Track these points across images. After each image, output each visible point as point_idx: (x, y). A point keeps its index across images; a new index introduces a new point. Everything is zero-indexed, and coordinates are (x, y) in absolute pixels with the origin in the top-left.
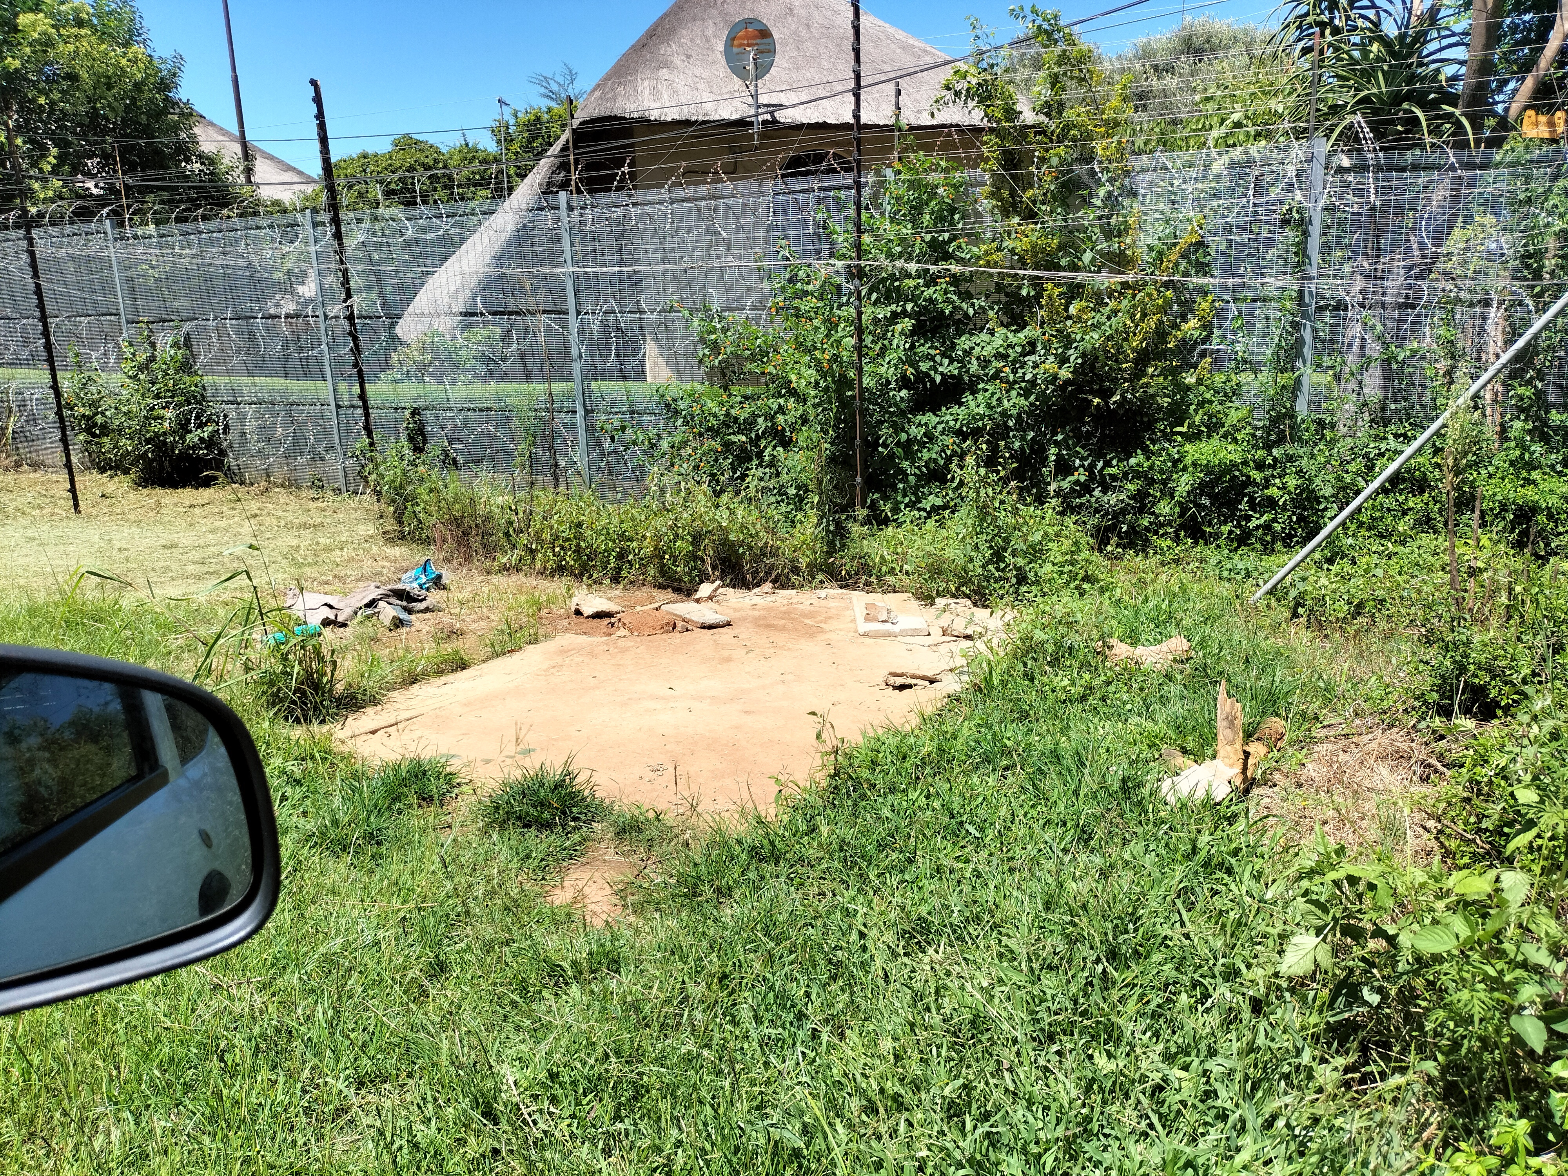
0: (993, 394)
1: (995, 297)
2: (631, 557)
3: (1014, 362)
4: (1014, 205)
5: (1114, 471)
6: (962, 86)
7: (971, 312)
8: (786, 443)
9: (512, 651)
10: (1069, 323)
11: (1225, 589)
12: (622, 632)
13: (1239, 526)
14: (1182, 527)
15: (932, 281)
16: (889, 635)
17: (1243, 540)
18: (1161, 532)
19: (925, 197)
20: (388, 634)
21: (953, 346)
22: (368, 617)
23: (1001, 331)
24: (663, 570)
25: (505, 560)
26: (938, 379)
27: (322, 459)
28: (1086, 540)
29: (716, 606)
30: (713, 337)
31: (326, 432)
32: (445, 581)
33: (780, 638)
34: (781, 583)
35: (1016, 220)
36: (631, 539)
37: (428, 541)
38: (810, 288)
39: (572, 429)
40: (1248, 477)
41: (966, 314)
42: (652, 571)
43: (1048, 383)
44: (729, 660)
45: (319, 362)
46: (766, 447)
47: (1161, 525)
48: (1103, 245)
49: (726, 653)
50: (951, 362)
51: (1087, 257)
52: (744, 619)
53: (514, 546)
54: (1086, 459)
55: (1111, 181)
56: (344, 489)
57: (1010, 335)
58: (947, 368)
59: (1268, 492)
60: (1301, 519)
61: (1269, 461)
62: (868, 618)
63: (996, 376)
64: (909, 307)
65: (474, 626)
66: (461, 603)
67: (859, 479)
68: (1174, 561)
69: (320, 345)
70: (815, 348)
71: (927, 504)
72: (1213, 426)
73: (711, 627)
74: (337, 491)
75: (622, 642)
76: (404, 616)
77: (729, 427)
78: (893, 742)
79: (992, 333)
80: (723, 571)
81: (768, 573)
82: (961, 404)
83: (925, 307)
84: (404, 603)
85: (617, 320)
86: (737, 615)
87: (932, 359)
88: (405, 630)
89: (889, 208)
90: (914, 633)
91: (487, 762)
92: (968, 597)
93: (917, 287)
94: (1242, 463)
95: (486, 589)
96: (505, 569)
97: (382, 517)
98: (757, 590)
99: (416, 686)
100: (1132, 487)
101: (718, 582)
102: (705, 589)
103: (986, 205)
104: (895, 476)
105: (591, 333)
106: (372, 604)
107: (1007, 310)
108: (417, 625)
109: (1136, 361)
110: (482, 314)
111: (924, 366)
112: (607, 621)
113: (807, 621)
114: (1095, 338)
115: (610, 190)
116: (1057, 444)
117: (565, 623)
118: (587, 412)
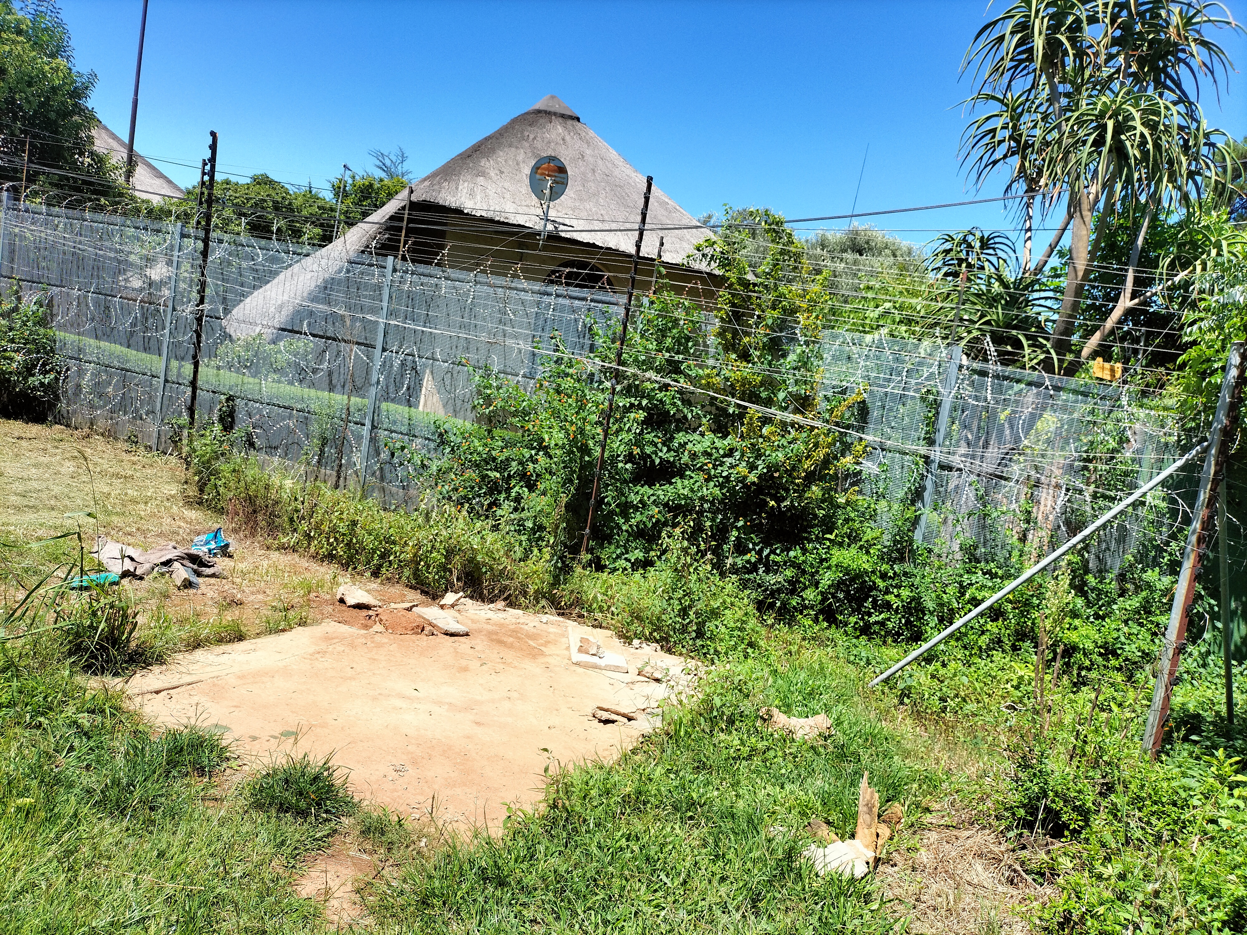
0: (697, 482)
1: (708, 409)
2: (392, 558)
3: (716, 460)
4: (733, 345)
5: (778, 559)
6: (709, 251)
7: (689, 416)
8: (531, 487)
9: (283, 630)
10: (761, 440)
11: (851, 671)
12: (378, 627)
13: (862, 619)
14: (821, 611)
15: (665, 387)
16: (595, 667)
17: (865, 630)
18: (805, 612)
19: (670, 325)
20: (176, 591)
21: (672, 439)
22: (163, 574)
23: (710, 435)
24: (416, 574)
25: (285, 540)
26: (657, 461)
27: (141, 419)
28: (752, 610)
29: (457, 614)
30: (489, 392)
31: (152, 399)
32: (230, 549)
33: (509, 655)
34: (512, 603)
35: (734, 356)
36: (394, 543)
37: (221, 511)
38: (571, 371)
39: (359, 438)
40: (874, 583)
41: (685, 417)
42: (407, 572)
43: (738, 481)
44: (465, 669)
46: (514, 486)
47: (806, 607)
48: (792, 389)
49: (464, 663)
50: (669, 450)
51: (781, 395)
52: (480, 631)
53: (295, 530)
54: (758, 545)
55: (807, 344)
56: (154, 448)
57: (716, 440)
58: (664, 454)
59: (888, 597)
60: (908, 622)
61: (891, 574)
62: (581, 650)
63: (700, 469)
64: (644, 402)
65: (252, 598)
66: (243, 574)
67: (587, 531)
68: (813, 638)
71: (632, 557)
72: (854, 537)
73: (452, 635)
74: (148, 448)
75: (378, 638)
76: (194, 579)
77: (487, 463)
78: (598, 775)
79: (703, 435)
80: (465, 583)
81: (501, 592)
82: (671, 483)
83: (656, 405)
84: (195, 567)
85: (414, 362)
86: (475, 626)
87: (655, 445)
88: (192, 591)
89: (641, 326)
90: (616, 669)
91: (254, 739)
92: (657, 641)
93: (653, 389)
94: (873, 572)
95: (265, 563)
96: (282, 548)
97: (186, 482)
98: (491, 606)
99: (199, 653)
100: (789, 573)
101: (461, 594)
102: (450, 598)
103: (712, 340)
104: (612, 530)
105: (392, 366)
106: (168, 563)
107: (716, 420)
108: (203, 588)
109: (804, 479)
110: (305, 334)
111: (649, 450)
112: (365, 613)
113: (531, 643)
114: (779, 456)
115: (430, 263)
116: (738, 529)
117: (330, 609)
118: (373, 427)
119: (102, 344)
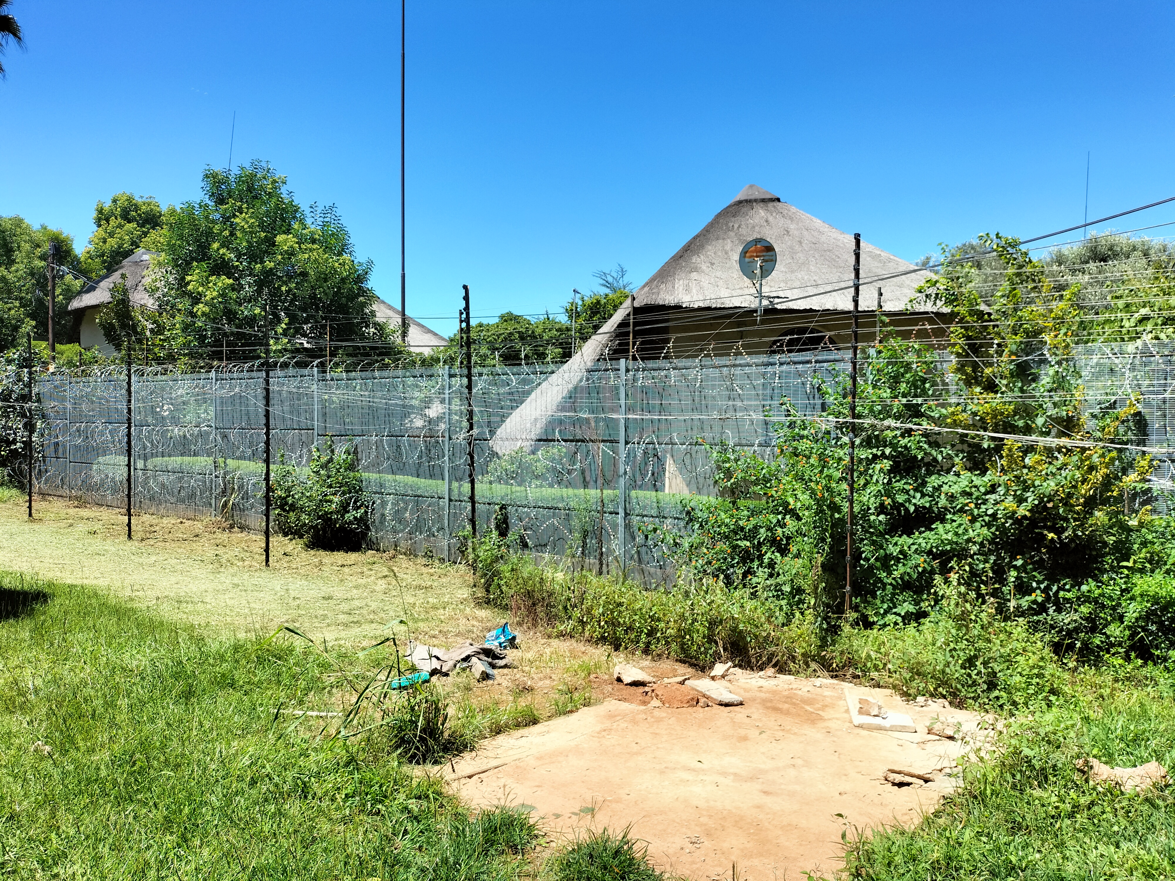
0: (960, 525)
1: (959, 447)
2: (659, 635)
3: (977, 498)
4: (976, 379)
5: (1069, 595)
6: (932, 291)
7: (940, 458)
8: (784, 551)
9: (571, 712)
10: (1025, 471)
12: (655, 703)
14: (1132, 648)
15: (909, 432)
16: (880, 728)
18: (1113, 651)
19: (902, 370)
20: (476, 683)
21: (924, 484)
22: (464, 669)
23: (966, 474)
24: (683, 648)
25: (562, 628)
26: (912, 509)
27: (434, 536)
28: (1047, 652)
29: (728, 684)
30: (727, 465)
31: (440, 518)
32: (517, 641)
33: (787, 722)
34: (782, 669)
35: (978, 389)
36: (659, 620)
37: (506, 608)
38: (805, 433)
39: (615, 526)
41: (935, 460)
42: (674, 647)
43: (1007, 517)
44: (745, 739)
45: (442, 469)
46: (766, 552)
47: (1112, 645)
48: (1052, 412)
49: (742, 732)
50: (923, 495)
51: (1040, 421)
52: (754, 700)
53: (570, 618)
54: (1041, 582)
55: (1059, 363)
56: (446, 559)
57: (974, 478)
58: (918, 500)
62: (861, 711)
63: (962, 510)
64: (888, 451)
65: (540, 684)
66: (531, 662)
67: (848, 588)
68: (1128, 679)
70: (811, 481)
71: (901, 610)
72: (1156, 562)
73: (727, 705)
74: (442, 560)
75: (657, 713)
77: (736, 534)
78: (900, 840)
79: (958, 475)
80: (732, 653)
81: (770, 660)
82: (932, 530)
83: (901, 452)
84: (490, 660)
85: (655, 449)
86: (747, 695)
87: (907, 492)
88: (490, 682)
89: (871, 377)
90: (902, 729)
91: (557, 816)
92: (944, 697)
93: (895, 437)
95: (548, 651)
96: (561, 635)
97: (475, 586)
98: (761, 673)
99: (501, 738)
100: (1085, 609)
101: (730, 664)
102: (719, 669)
103: (951, 377)
104: (874, 585)
105: (635, 457)
106: (467, 659)
107: (970, 457)
108: (499, 679)
109: (1084, 505)
110: (558, 440)
111: (900, 498)
112: (641, 689)
113: (808, 708)
114: (1050, 486)
115: (658, 358)
116: (1015, 567)
117: (609, 688)
118: (627, 514)
119: (399, 478)
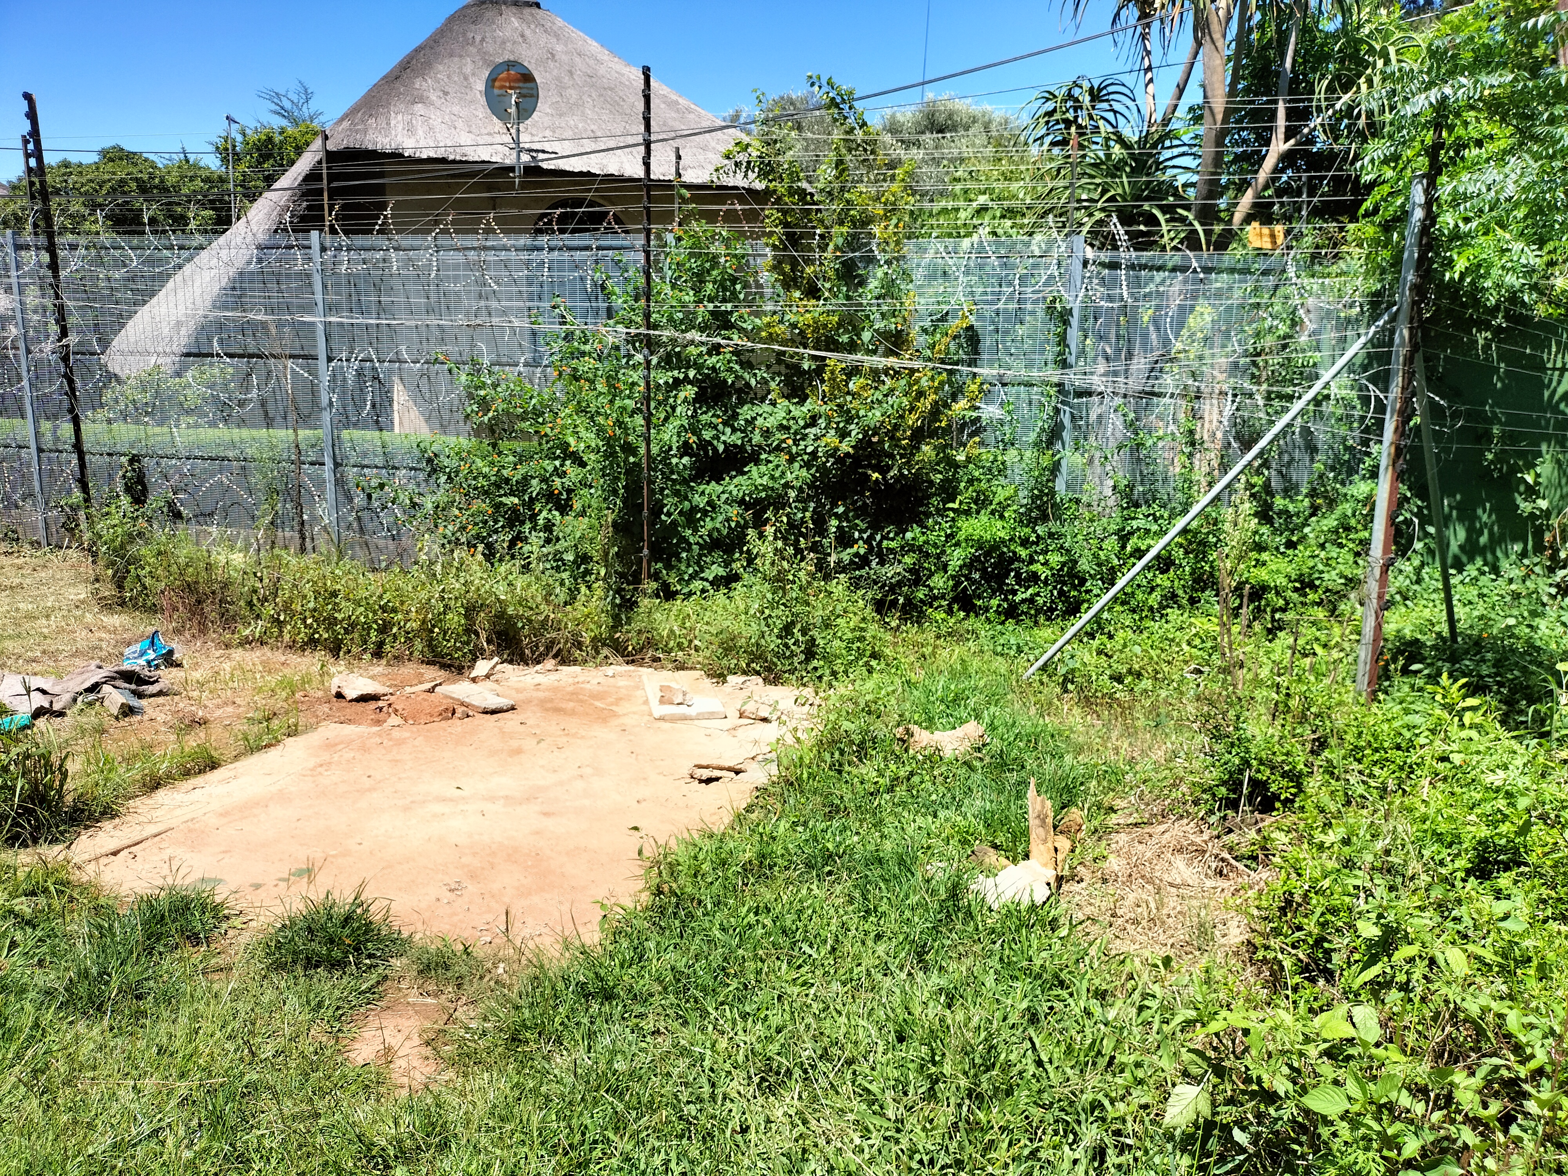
0: (778, 466)
1: (776, 368)
2: (395, 630)
3: (795, 433)
4: (795, 280)
5: (893, 545)
6: (742, 157)
7: (753, 382)
8: (564, 508)
9: (269, 746)
10: (849, 398)
11: (1001, 665)
12: (394, 720)
13: (1006, 600)
14: (954, 600)
15: (716, 349)
16: (685, 718)
17: (1011, 613)
18: (936, 604)
19: (707, 265)
20: (113, 722)
21: (735, 416)
22: (90, 704)
23: (783, 403)
24: (431, 644)
25: (247, 632)
26: (721, 448)
27: (17, 507)
28: (869, 612)
29: (495, 686)
30: (482, 393)
31: (25, 478)
32: (176, 656)
33: (572, 724)
34: (564, 659)
35: (797, 294)
36: (394, 610)
37: (153, 610)
38: (587, 348)
39: (320, 483)
40: (1014, 553)
41: (748, 385)
42: (418, 645)
43: (828, 455)
44: (518, 751)
45: (18, 401)
46: (540, 511)
47: (935, 598)
48: (879, 325)
49: (515, 744)
50: (734, 430)
51: (866, 336)
52: (529, 701)
53: (258, 617)
54: (864, 531)
55: (888, 263)
56: (44, 542)
57: (792, 408)
58: (728, 436)
59: (1033, 568)
60: (1061, 593)
61: (1033, 538)
62: (663, 701)
63: (778, 448)
64: (692, 373)
65: (218, 713)
66: (201, 685)
67: (646, 551)
68: (950, 634)
69: (20, 380)
70: (598, 414)
71: (710, 574)
72: (981, 501)
73: (494, 712)
74: (36, 544)
75: (396, 733)
76: (134, 702)
77: (499, 487)
78: (708, 845)
79: (773, 404)
80: (499, 645)
81: (549, 648)
82: (743, 473)
83: (708, 375)
84: (133, 687)
85: (374, 369)
86: (521, 697)
87: (715, 427)
88: (136, 718)
89: (670, 273)
90: (711, 716)
91: (257, 887)
92: (758, 673)
93: (700, 355)
94: (1010, 540)
95: (227, 666)
96: (246, 642)
97: (97, 580)
98: (538, 667)
99: (161, 795)
100: (908, 560)
101: (496, 659)
102: (482, 667)
103: (766, 277)
104: (677, 545)
105: (345, 380)
106: (94, 688)
107: (788, 382)
108: (150, 712)
109: (911, 439)
110: (218, 355)
111: (707, 435)
112: (373, 705)
113: (598, 704)
114: (876, 415)
115: (370, 232)
116: (837, 516)
117: (326, 708)
118: (337, 465)
